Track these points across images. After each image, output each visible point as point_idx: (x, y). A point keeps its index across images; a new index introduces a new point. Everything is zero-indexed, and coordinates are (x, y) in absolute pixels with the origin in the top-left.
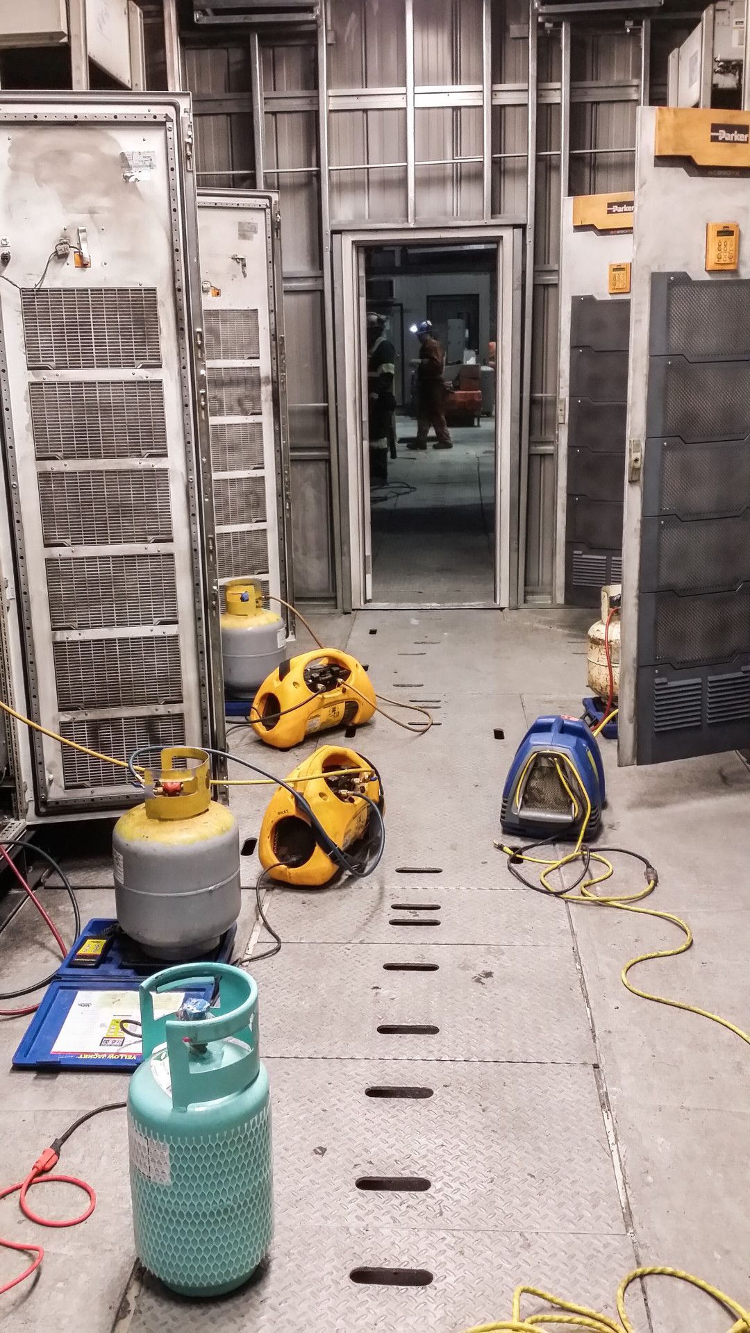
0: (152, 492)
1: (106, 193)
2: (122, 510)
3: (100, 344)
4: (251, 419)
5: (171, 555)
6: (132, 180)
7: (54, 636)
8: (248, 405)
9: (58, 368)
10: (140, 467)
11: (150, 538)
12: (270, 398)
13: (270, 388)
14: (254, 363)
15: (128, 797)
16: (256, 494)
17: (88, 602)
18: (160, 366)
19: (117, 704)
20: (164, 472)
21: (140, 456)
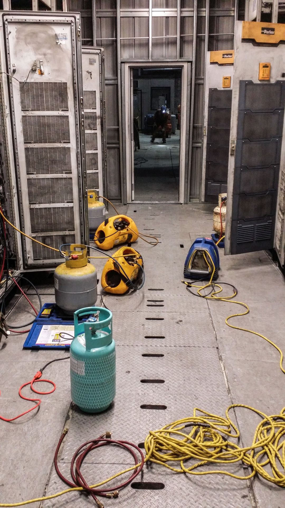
0: (64, 155)
1: (50, 48)
2: (54, 162)
3: (47, 102)
4: (93, 132)
5: (71, 178)
6: (59, 43)
7: (30, 206)
8: (92, 126)
9: (32, 110)
10: (61, 146)
11: (64, 172)
12: (100, 124)
13: (100, 120)
14: (94, 111)
15: (55, 263)
16: (94, 159)
17: (42, 195)
18: (68, 111)
19: (52, 230)
20: (69, 148)
21: (61, 142)
